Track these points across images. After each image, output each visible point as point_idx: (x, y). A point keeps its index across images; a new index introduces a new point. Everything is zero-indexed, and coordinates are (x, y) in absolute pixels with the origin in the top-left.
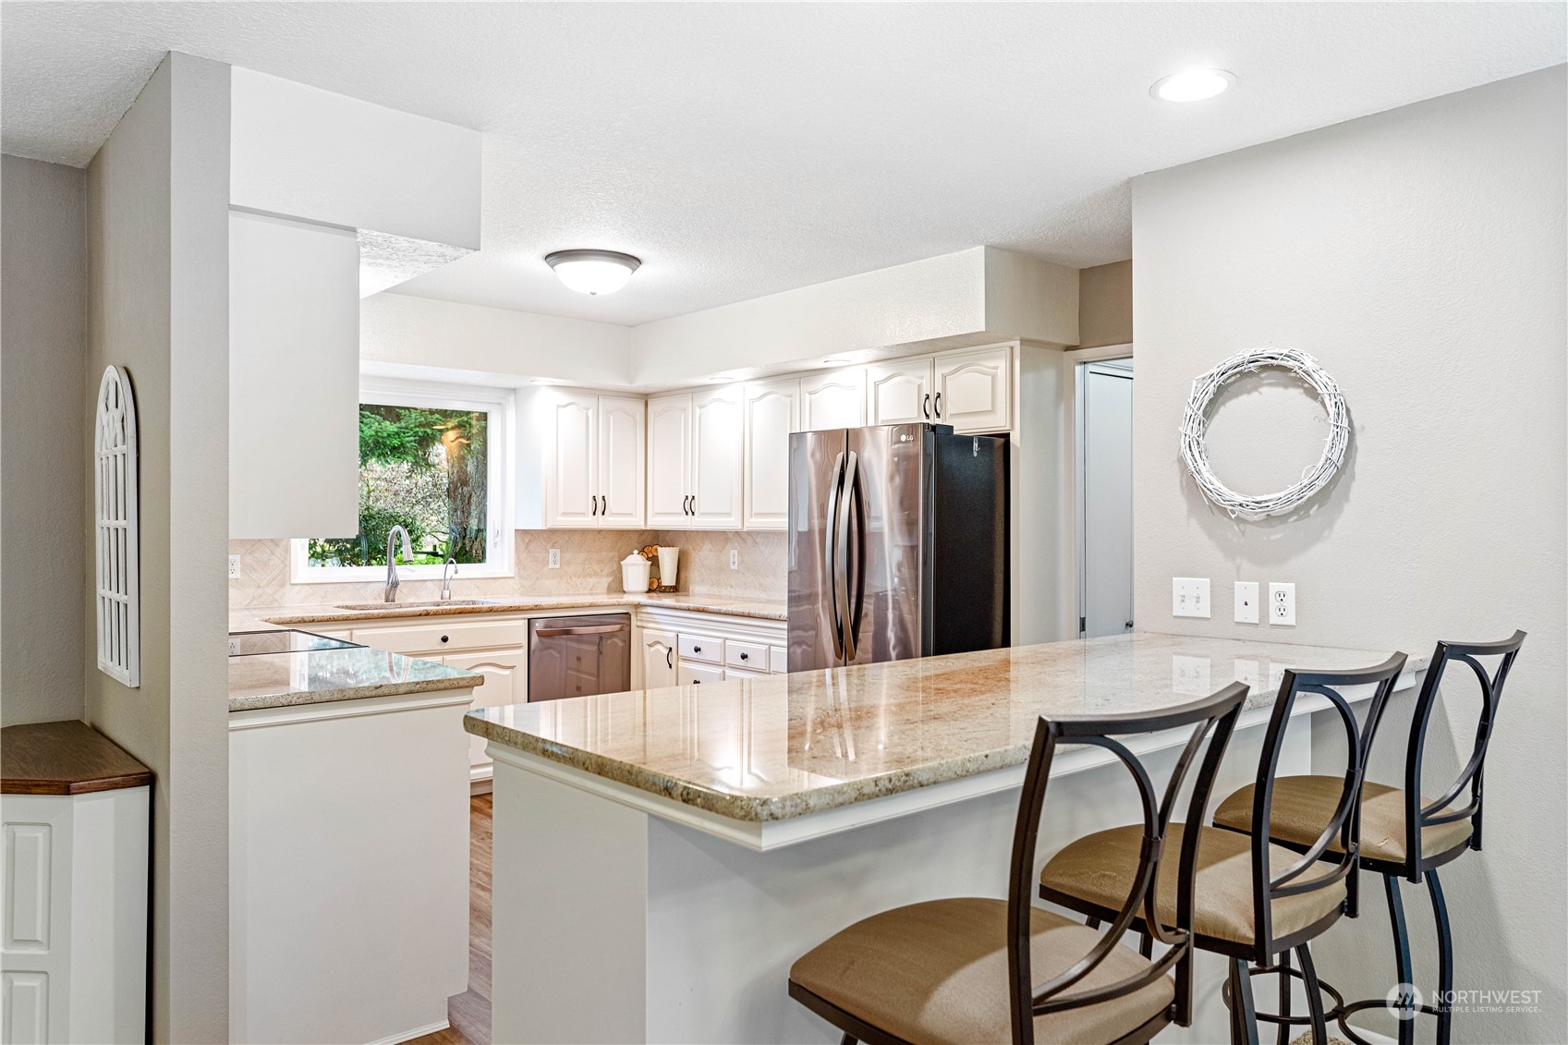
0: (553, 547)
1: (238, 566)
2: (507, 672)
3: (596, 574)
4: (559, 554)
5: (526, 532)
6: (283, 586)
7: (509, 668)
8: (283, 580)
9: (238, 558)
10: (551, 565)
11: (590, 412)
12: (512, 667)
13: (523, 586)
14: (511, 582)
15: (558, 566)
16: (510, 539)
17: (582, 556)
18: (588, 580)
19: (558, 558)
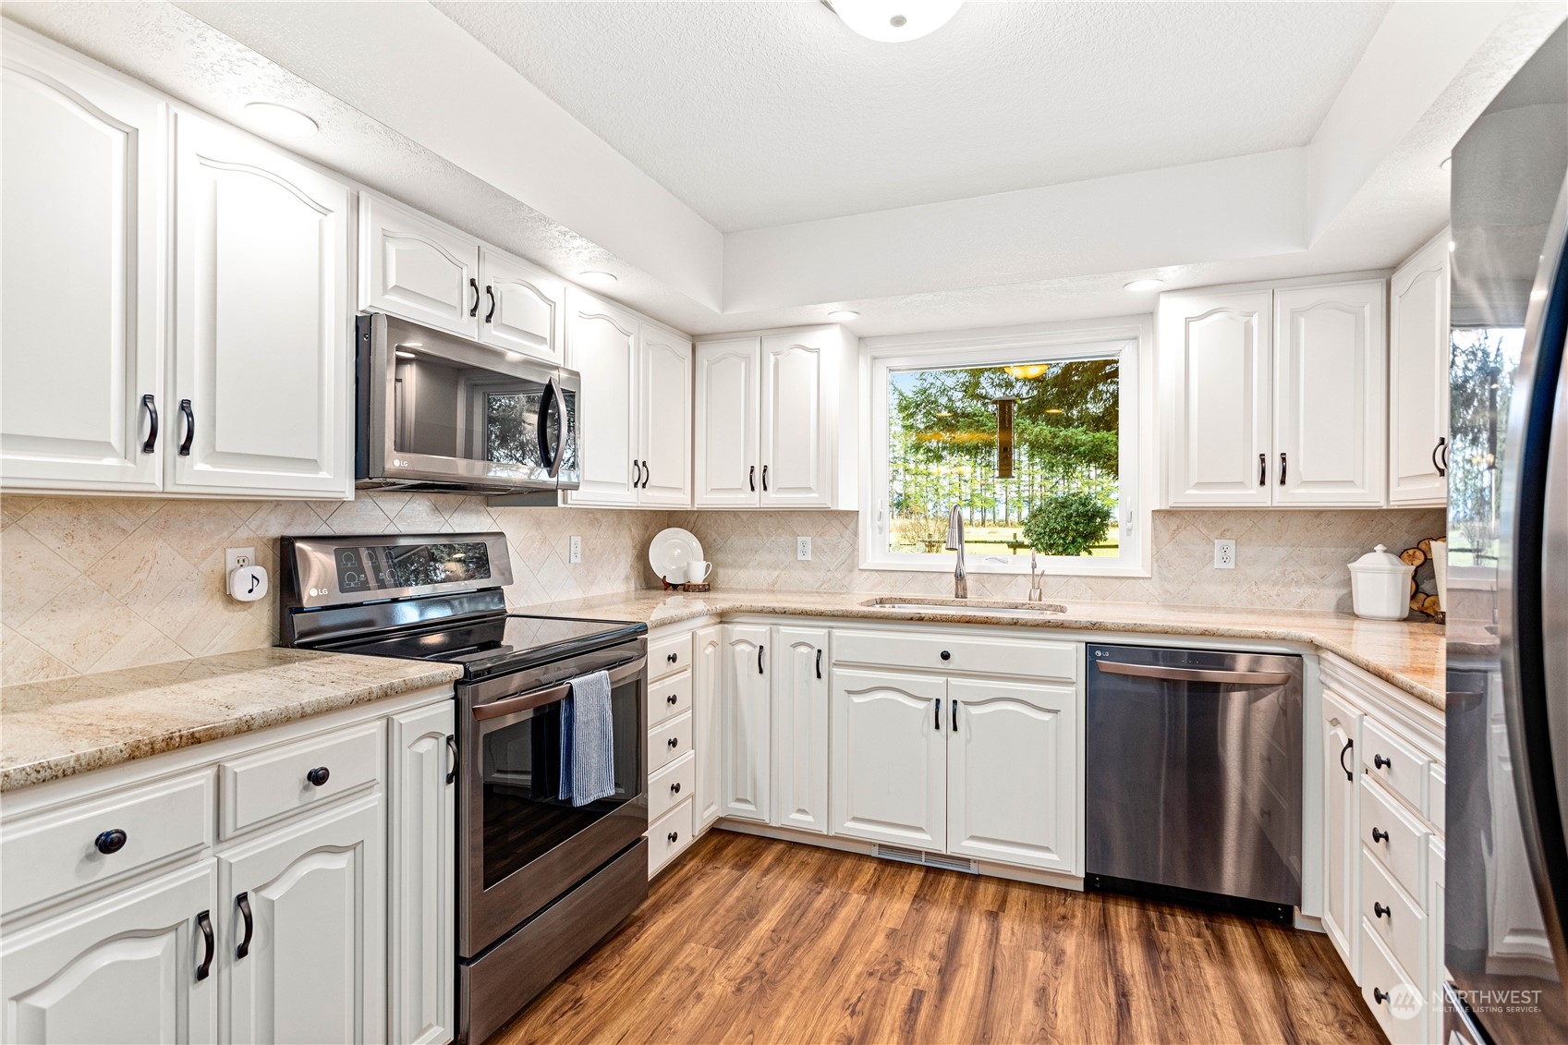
0: (1222, 536)
1: (809, 548)
2: (1046, 717)
3: (1310, 581)
4: (1233, 547)
5: (1171, 513)
6: (851, 571)
7: (1049, 711)
8: (851, 563)
9: (809, 539)
10: (1218, 564)
11: (1255, 320)
12: (1056, 712)
13: (1167, 591)
14: (1146, 584)
15: (1232, 566)
16: (1145, 523)
17: (1282, 552)
18: (1294, 589)
19: (1232, 553)
